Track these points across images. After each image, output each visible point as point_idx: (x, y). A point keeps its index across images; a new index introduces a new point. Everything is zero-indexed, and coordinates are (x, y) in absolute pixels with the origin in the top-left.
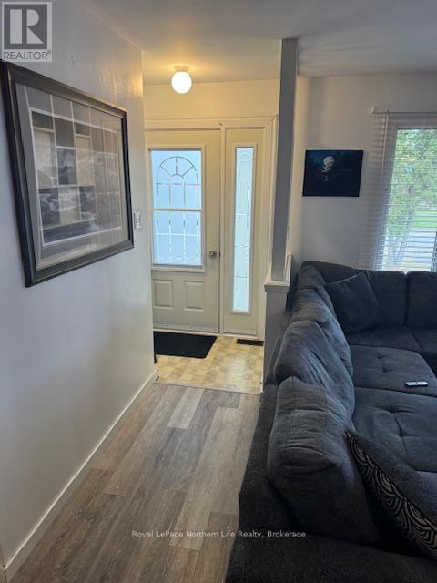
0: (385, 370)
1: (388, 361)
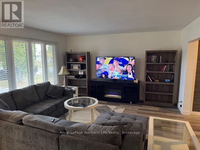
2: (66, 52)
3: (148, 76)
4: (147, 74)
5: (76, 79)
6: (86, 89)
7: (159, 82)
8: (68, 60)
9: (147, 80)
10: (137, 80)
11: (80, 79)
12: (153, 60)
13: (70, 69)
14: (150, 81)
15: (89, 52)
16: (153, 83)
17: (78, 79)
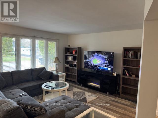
0: (13, 95)
1: (13, 93)
2: (65, 47)
3: (125, 71)
4: (125, 69)
5: (70, 67)
6: (76, 76)
7: (135, 77)
8: (66, 53)
9: (124, 74)
10: (115, 73)
11: (72, 68)
12: (131, 56)
13: (67, 59)
14: (127, 75)
15: (81, 47)
16: (130, 78)
17: (71, 67)
